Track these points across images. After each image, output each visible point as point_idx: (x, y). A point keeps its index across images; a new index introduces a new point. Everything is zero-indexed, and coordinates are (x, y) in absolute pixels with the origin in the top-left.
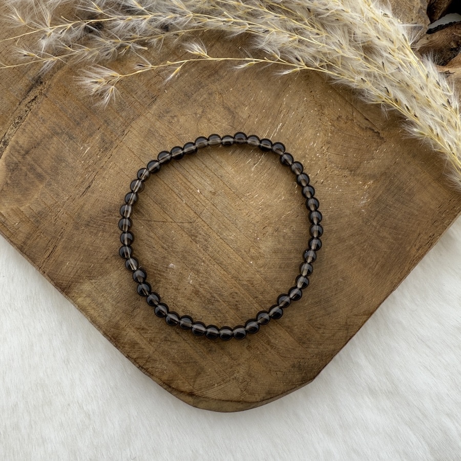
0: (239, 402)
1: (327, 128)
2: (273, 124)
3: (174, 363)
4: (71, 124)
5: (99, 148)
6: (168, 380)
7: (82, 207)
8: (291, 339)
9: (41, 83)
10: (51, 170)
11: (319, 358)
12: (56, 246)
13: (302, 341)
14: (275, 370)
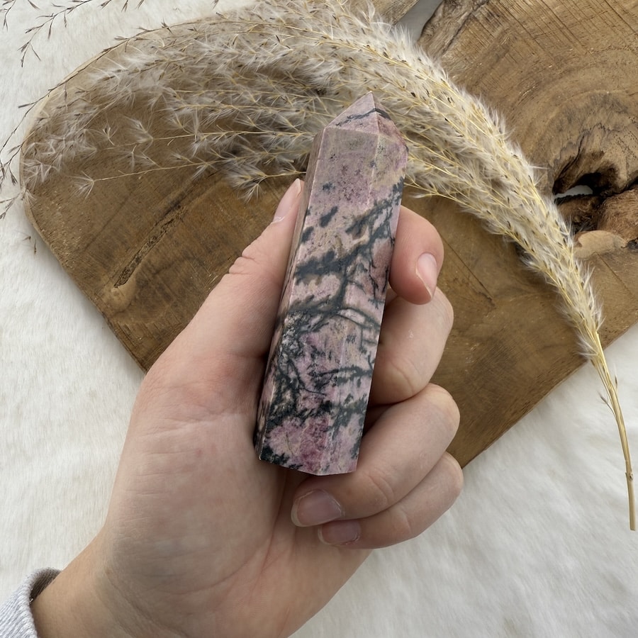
4: (203, 251)
9: (179, 207)
10: (179, 292)
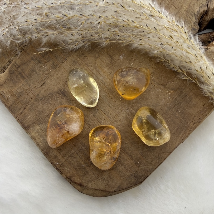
0: (104, 191)
1: (153, 67)
2: (129, 63)
3: (74, 168)
4: (40, 56)
5: (51, 67)
6: (70, 176)
7: (40, 91)
8: (131, 161)
10: (29, 75)
11: (145, 172)
12: (25, 108)
13: (137, 163)
14: (122, 176)
